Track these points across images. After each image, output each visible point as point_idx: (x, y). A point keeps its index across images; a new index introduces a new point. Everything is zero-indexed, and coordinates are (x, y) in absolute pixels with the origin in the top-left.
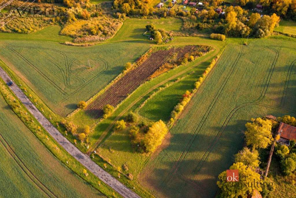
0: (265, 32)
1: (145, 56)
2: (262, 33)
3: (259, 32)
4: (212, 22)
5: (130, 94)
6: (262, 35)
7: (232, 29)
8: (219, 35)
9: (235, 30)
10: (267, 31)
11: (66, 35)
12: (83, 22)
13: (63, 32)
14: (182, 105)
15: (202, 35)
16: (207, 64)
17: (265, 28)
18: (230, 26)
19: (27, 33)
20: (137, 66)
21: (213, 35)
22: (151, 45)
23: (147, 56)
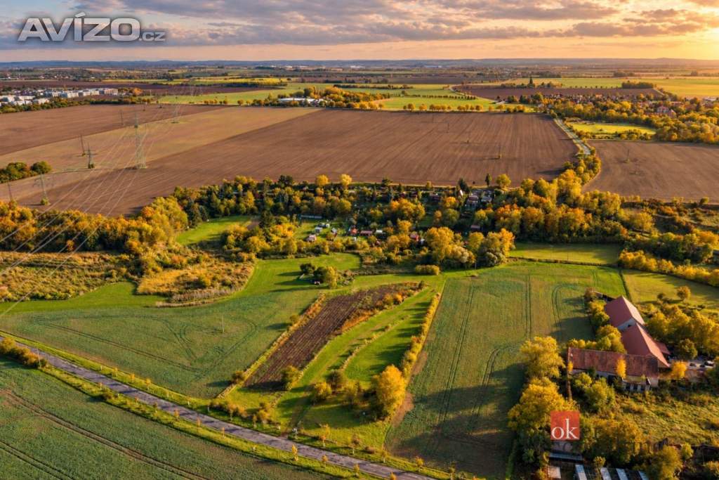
0: (498, 256)
1: (317, 305)
2: (494, 259)
3: (489, 257)
4: (409, 253)
5: (317, 353)
6: (495, 261)
7: (447, 258)
8: (429, 266)
9: (452, 257)
10: (501, 255)
11: (149, 294)
12: (176, 273)
13: (141, 289)
14: (413, 352)
15: (401, 271)
16: (426, 306)
17: (496, 251)
18: (443, 252)
19: (65, 299)
20: (308, 319)
21: (419, 268)
22: (320, 291)
23: (319, 306)
